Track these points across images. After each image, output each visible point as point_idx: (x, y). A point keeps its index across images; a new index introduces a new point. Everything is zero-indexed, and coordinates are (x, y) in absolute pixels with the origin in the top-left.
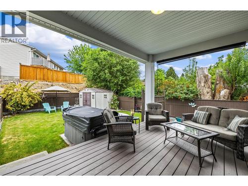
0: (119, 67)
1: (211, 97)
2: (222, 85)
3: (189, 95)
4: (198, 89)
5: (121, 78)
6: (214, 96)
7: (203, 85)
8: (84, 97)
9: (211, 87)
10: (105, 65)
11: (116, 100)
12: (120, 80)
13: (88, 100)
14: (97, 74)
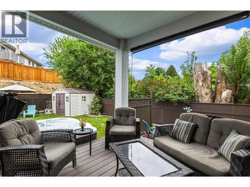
0: (100, 62)
1: (210, 100)
2: (224, 84)
3: (184, 97)
4: (196, 89)
5: (103, 76)
6: (214, 98)
7: (201, 85)
8: (58, 99)
9: (210, 87)
10: (83, 59)
11: (97, 103)
12: (103, 78)
13: (61, 103)
14: (74, 71)
